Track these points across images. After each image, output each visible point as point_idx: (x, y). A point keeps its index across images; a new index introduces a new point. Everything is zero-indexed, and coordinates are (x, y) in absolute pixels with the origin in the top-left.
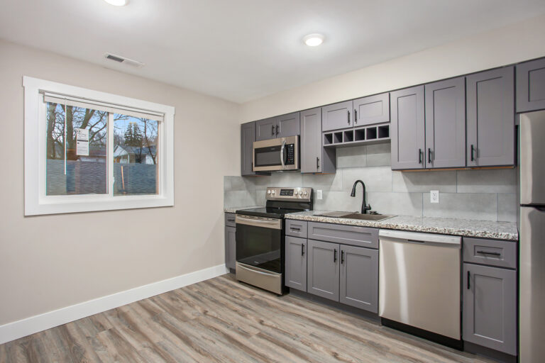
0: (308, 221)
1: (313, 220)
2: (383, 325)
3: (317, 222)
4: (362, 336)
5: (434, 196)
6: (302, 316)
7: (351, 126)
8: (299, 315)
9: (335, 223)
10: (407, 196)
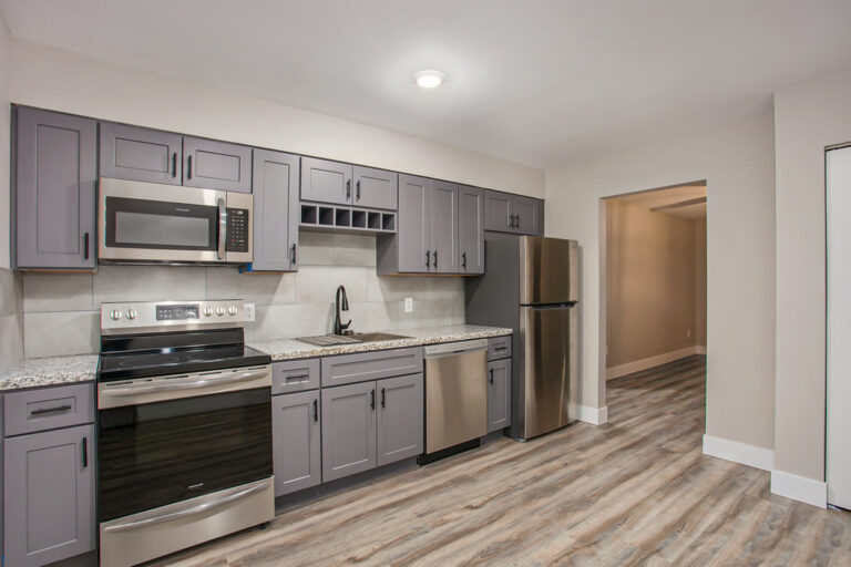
0: (320, 357)
1: (332, 353)
2: (421, 465)
3: (340, 354)
4: (438, 483)
5: (409, 305)
6: (362, 515)
7: (349, 203)
8: (357, 518)
9: (370, 351)
10: (383, 306)
